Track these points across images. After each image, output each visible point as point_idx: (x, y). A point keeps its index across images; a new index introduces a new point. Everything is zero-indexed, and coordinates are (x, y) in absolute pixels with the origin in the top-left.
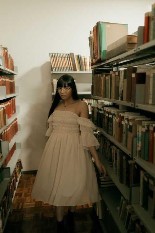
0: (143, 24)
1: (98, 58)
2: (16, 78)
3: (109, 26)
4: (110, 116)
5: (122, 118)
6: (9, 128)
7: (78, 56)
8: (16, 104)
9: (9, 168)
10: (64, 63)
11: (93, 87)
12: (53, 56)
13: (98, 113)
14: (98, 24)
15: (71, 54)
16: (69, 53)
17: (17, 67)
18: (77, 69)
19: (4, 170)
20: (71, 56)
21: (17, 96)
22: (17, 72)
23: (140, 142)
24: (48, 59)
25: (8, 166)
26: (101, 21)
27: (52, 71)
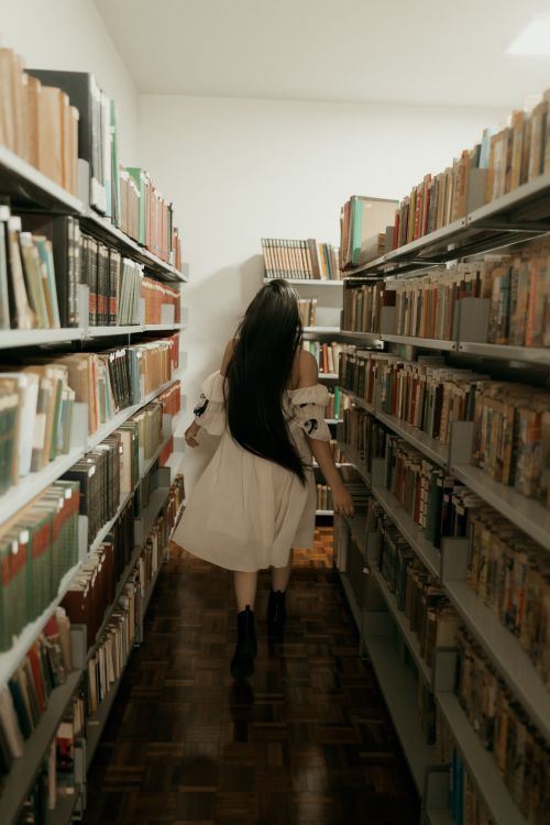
0: (393, 224)
1: (348, 261)
2: (183, 287)
3: (369, 205)
4: (362, 364)
5: (373, 362)
6: (168, 395)
7: (325, 247)
8: (181, 349)
9: (169, 468)
10: (293, 260)
11: (343, 313)
12: (270, 245)
13: (348, 362)
14: (353, 198)
15: (309, 241)
16: (306, 239)
17: (187, 265)
18: (321, 274)
19: (160, 471)
20: (309, 245)
21: (184, 329)
22: (187, 275)
23: (384, 390)
24: (259, 250)
25: (166, 465)
26: (358, 193)
27: (266, 276)
